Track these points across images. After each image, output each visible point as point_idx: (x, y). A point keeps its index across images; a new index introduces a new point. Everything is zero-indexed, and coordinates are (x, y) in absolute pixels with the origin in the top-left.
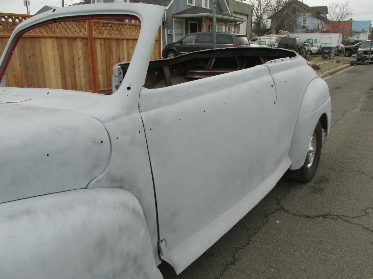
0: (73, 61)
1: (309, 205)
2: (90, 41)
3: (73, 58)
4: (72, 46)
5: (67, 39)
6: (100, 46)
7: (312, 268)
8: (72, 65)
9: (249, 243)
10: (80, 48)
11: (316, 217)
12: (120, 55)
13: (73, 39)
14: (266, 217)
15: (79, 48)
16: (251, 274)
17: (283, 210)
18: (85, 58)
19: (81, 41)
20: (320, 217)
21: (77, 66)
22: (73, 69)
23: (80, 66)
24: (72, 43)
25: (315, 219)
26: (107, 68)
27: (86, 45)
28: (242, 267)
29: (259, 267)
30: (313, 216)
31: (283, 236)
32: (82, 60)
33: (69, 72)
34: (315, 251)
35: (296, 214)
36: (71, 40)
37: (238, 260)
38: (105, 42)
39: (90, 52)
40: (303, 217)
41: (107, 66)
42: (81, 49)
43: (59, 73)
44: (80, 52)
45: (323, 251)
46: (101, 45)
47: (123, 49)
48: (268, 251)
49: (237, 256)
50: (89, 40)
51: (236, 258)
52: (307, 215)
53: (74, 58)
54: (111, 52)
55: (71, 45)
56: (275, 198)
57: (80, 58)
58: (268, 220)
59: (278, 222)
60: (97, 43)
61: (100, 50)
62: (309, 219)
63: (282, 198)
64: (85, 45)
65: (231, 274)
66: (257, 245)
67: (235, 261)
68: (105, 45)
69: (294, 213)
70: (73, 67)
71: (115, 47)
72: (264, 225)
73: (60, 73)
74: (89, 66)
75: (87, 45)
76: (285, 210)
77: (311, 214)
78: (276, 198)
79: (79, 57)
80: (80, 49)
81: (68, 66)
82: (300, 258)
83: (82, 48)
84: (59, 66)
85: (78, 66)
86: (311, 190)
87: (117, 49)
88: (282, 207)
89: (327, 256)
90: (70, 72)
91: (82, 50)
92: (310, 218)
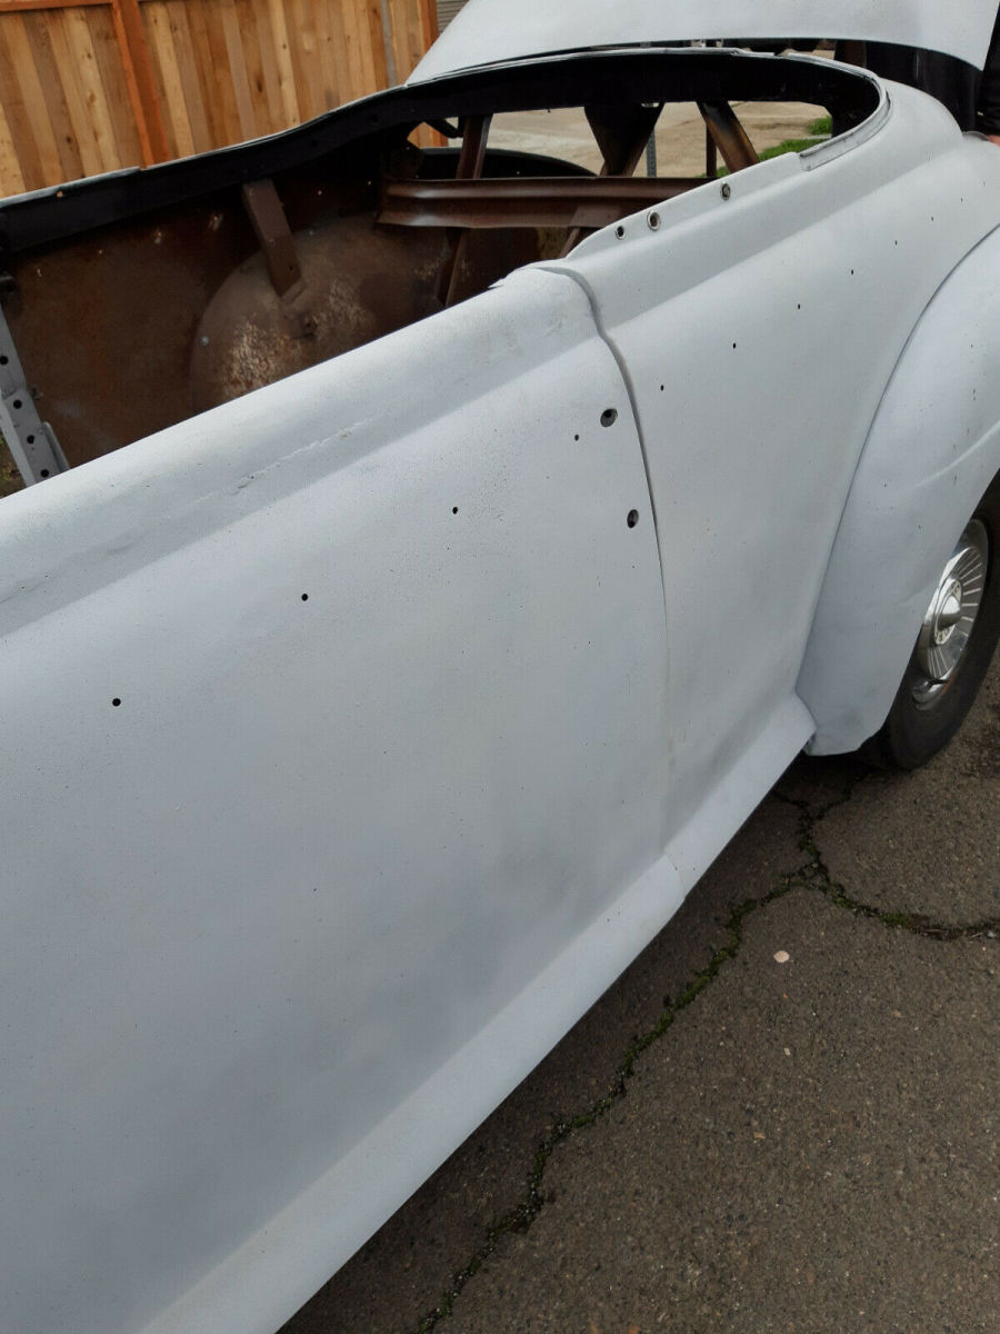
0: (67, 114)
1: (949, 850)
2: (123, 14)
3: (64, 102)
4: (50, 47)
5: (19, 17)
6: (169, 37)
7: (888, 1276)
8: (66, 131)
9: (621, 1091)
10: (85, 54)
11: (973, 929)
12: (260, 62)
13: (47, 14)
14: (735, 923)
15: (81, 52)
16: (591, 1300)
17: (818, 881)
18: (116, 96)
19: (82, 19)
20: (991, 934)
21: (84, 136)
22: (71, 149)
23: (96, 136)
24: (47, 35)
25: (964, 945)
26: (212, 129)
27: (107, 36)
28: (561, 1245)
29: (637, 1252)
30: (953, 920)
31: (787, 1052)
32: (100, 105)
33: (57, 166)
34: (923, 1160)
35: (876, 910)
36: (39, 18)
37: (552, 1199)
38: (189, 17)
39: (128, 65)
40: (907, 932)
41: (210, 119)
42: (89, 56)
43: (15, 176)
44: (91, 72)
45: (961, 1165)
46: (173, 28)
47: (271, 34)
48: (702, 1146)
49: (552, 1172)
50: (119, 13)
51: (543, 1190)
52: (926, 918)
53: (68, 101)
54: (219, 57)
55: (42, 46)
56: (794, 803)
57: (92, 98)
58: (739, 939)
59: (782, 957)
60: (156, 21)
61: (172, 52)
62: (935, 944)
63: (831, 805)
64: (107, 38)
65: (501, 1292)
66: (657, 1104)
67: (538, 1203)
68: (191, 26)
69: (867, 901)
70: (69, 140)
71: (238, 34)
72: (713, 972)
73: (18, 172)
74: (136, 129)
75: (115, 36)
76: (828, 880)
77: (947, 910)
78: (801, 804)
79: (88, 94)
80: (86, 58)
81: (46, 140)
82: (844, 1207)
83: (92, 53)
84: (9, 142)
85: (90, 138)
86: (976, 754)
87: (244, 39)
88: (818, 861)
89: (975, 1203)
90: (61, 164)
91: (93, 60)
92: (938, 937)
